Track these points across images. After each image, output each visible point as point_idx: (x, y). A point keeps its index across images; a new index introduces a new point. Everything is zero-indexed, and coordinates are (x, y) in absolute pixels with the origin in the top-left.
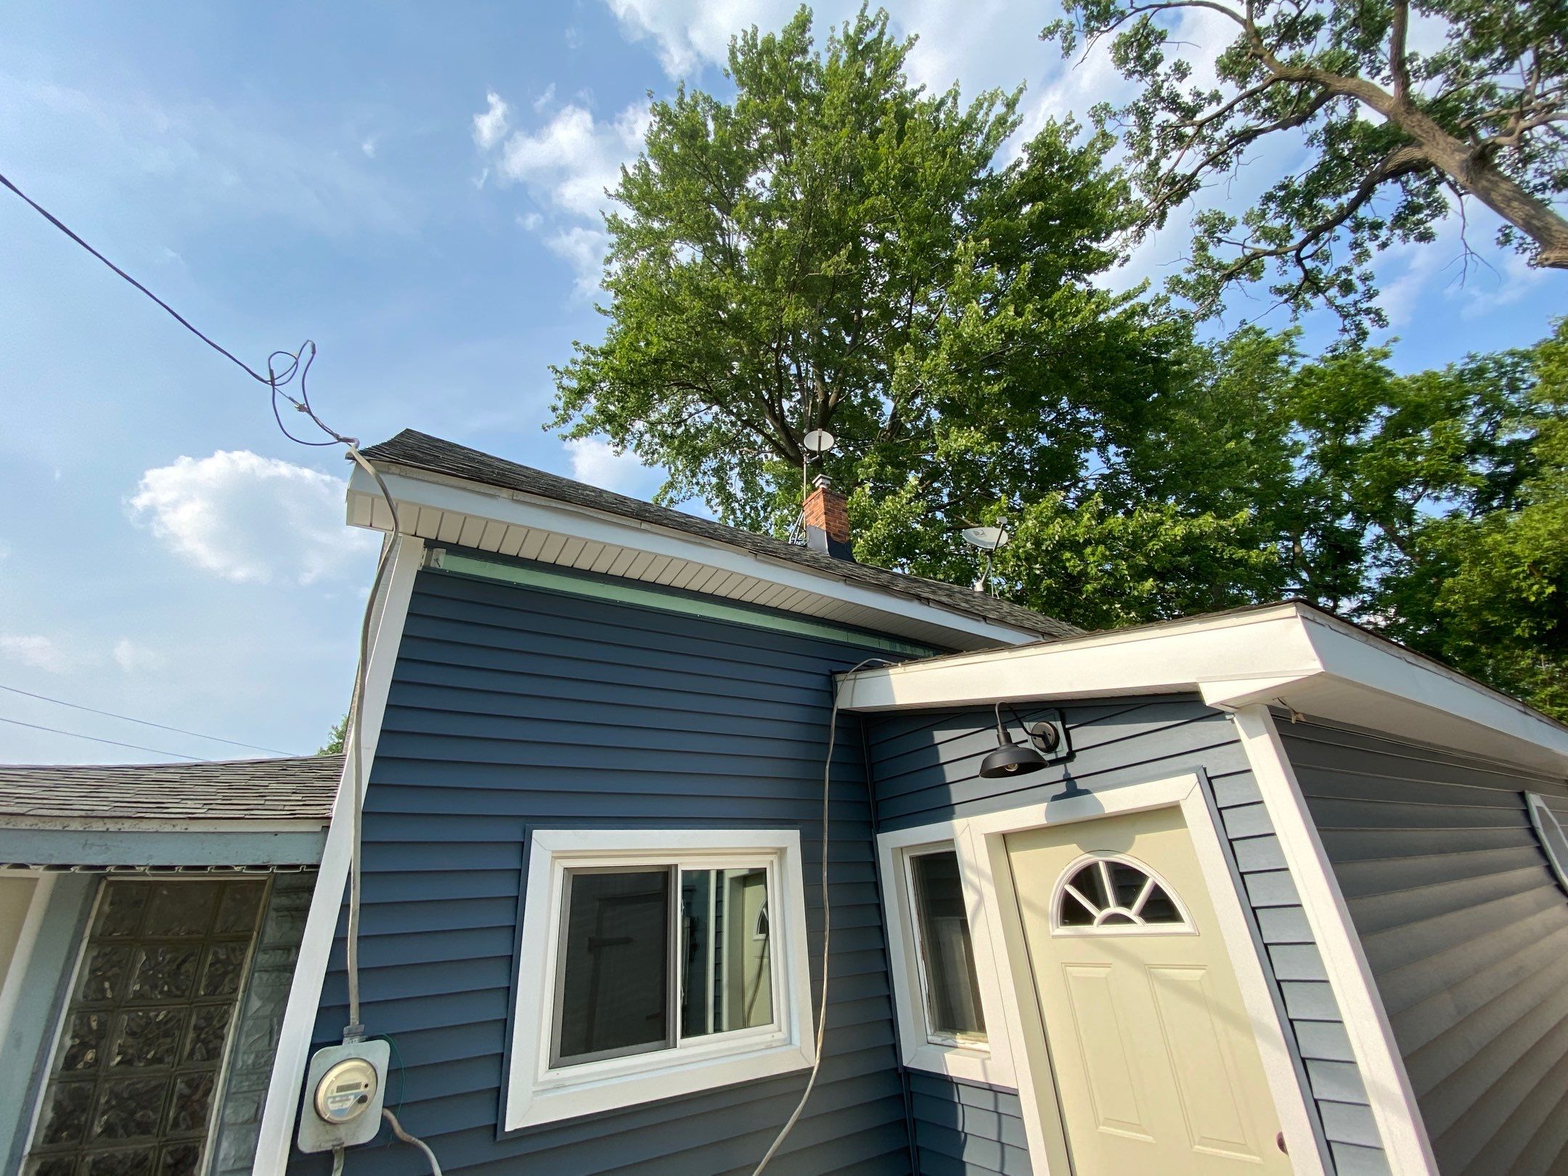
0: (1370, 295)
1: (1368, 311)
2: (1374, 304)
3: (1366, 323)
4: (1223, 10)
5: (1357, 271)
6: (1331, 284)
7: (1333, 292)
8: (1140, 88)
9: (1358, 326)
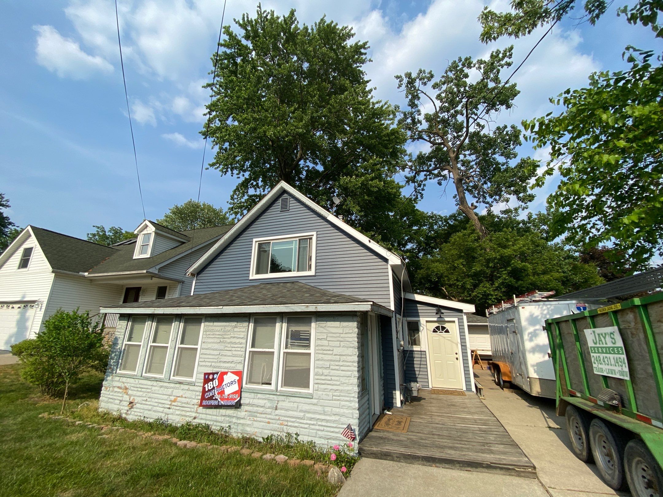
0: (423, 190)
1: (420, 193)
2: (423, 192)
3: (419, 196)
4: (435, 105)
5: (424, 182)
6: (417, 182)
7: (416, 184)
8: (409, 109)
9: (417, 196)
